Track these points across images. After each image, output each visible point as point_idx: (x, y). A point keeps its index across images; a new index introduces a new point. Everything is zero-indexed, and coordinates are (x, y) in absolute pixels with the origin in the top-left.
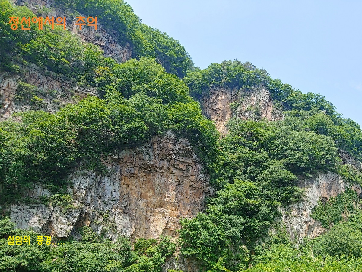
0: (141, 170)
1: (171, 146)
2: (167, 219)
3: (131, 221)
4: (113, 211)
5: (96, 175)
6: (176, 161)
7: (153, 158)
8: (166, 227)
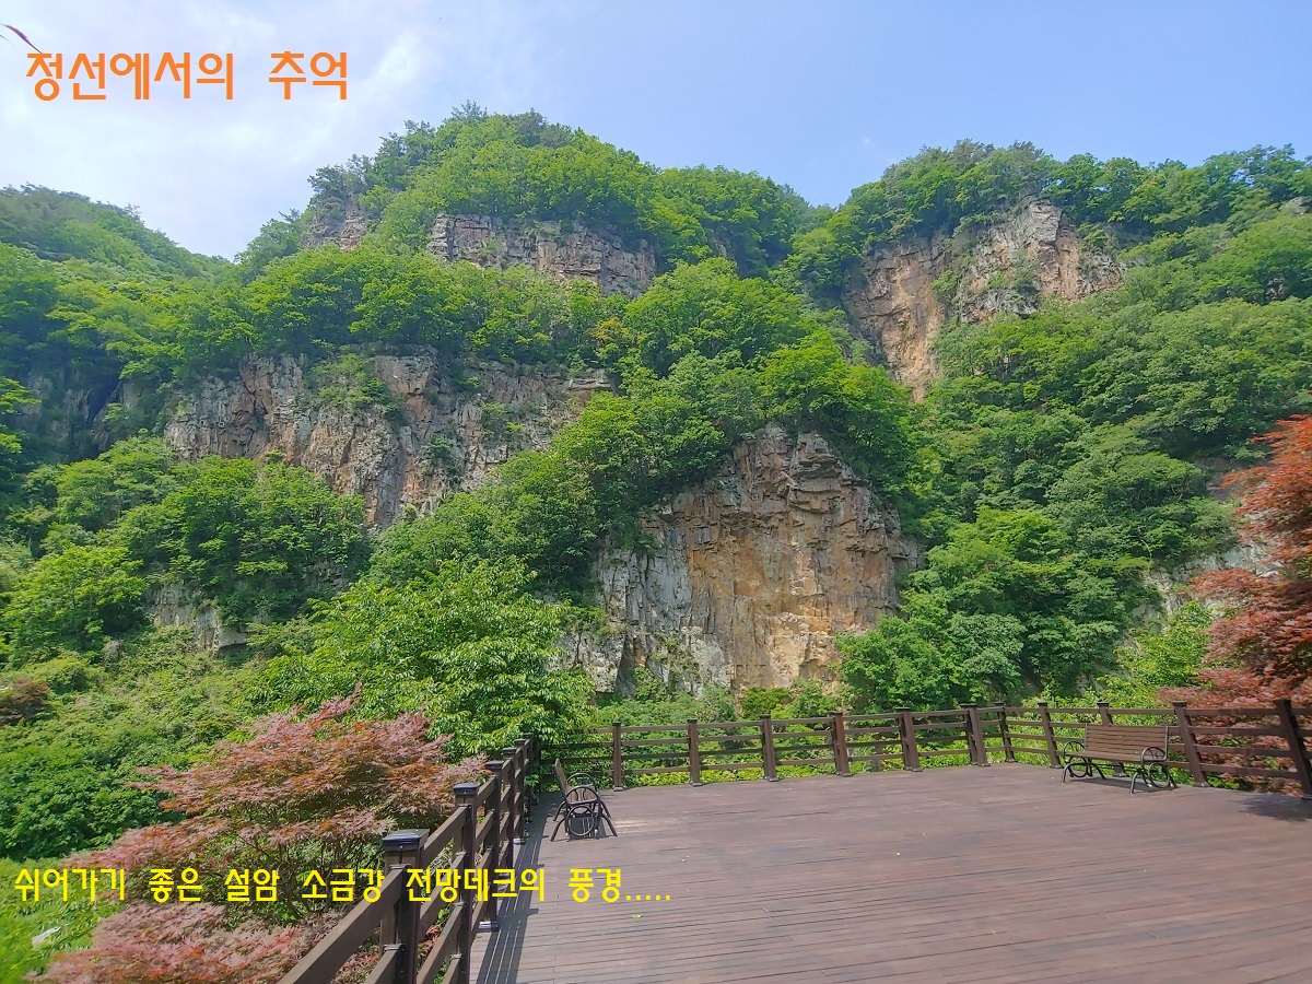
0: (725, 530)
1: (781, 461)
2: (806, 638)
3: (724, 648)
4: (684, 630)
5: (638, 558)
6: (799, 493)
7: (745, 498)
8: (806, 658)
